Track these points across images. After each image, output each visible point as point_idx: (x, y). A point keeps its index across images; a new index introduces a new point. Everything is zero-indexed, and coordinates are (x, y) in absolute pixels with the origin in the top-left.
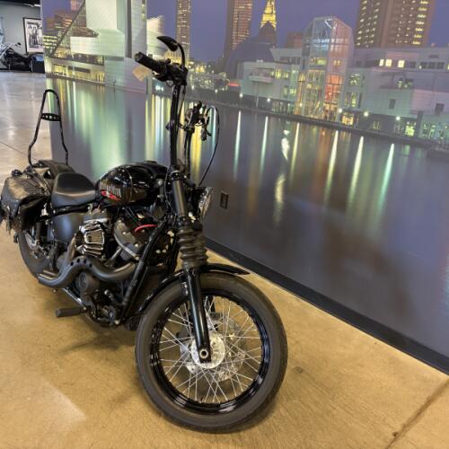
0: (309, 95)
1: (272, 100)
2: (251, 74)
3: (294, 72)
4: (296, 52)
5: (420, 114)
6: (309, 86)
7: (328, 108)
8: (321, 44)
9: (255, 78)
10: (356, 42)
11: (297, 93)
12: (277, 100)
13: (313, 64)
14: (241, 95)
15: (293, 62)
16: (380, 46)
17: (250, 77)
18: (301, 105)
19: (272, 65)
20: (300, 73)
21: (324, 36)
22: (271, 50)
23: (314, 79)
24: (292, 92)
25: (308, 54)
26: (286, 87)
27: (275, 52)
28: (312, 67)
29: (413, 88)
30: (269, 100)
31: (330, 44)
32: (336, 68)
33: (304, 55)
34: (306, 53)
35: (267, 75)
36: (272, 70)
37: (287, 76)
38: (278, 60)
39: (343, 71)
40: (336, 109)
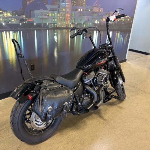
0: (61, 20)
1: (49, 24)
2: (39, 15)
3: (56, 13)
4: (56, 7)
5: (86, 21)
6: (61, 18)
7: (67, 23)
8: (63, 4)
9: (41, 17)
10: (72, 4)
11: (58, 20)
12: (51, 24)
13: (61, 10)
14: (35, 24)
15: (55, 10)
16: (77, 5)
17: (38, 16)
18: (59, 24)
19: (48, 11)
20: (58, 14)
21: (64, 2)
22: (46, 6)
23: (62, 15)
24: (56, 20)
25: (60, 7)
26: (53, 19)
27: (48, 6)
28: (61, 12)
29: (84, 16)
30: (47, 24)
31: (66, 4)
32: (68, 12)
33: (58, 8)
34: (59, 7)
35: (45, 15)
36: (47, 13)
37: (53, 15)
38: (50, 10)
39: (70, 12)
40: (69, 23)
